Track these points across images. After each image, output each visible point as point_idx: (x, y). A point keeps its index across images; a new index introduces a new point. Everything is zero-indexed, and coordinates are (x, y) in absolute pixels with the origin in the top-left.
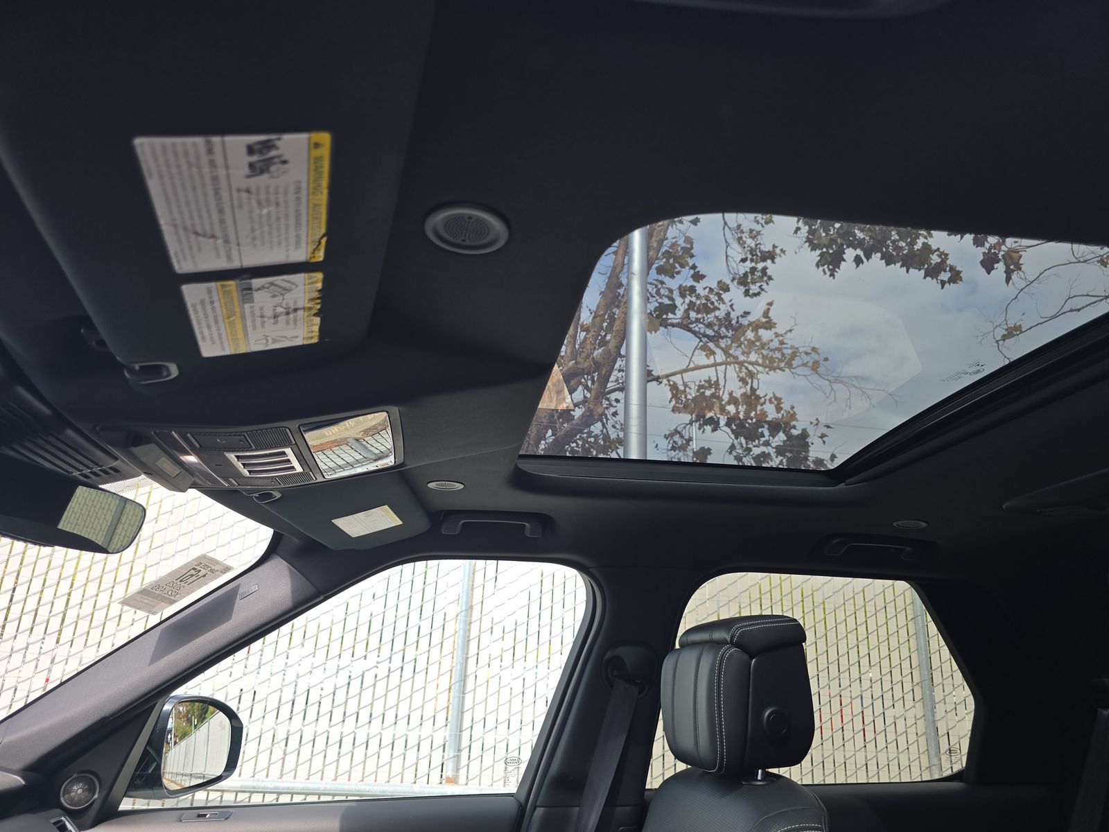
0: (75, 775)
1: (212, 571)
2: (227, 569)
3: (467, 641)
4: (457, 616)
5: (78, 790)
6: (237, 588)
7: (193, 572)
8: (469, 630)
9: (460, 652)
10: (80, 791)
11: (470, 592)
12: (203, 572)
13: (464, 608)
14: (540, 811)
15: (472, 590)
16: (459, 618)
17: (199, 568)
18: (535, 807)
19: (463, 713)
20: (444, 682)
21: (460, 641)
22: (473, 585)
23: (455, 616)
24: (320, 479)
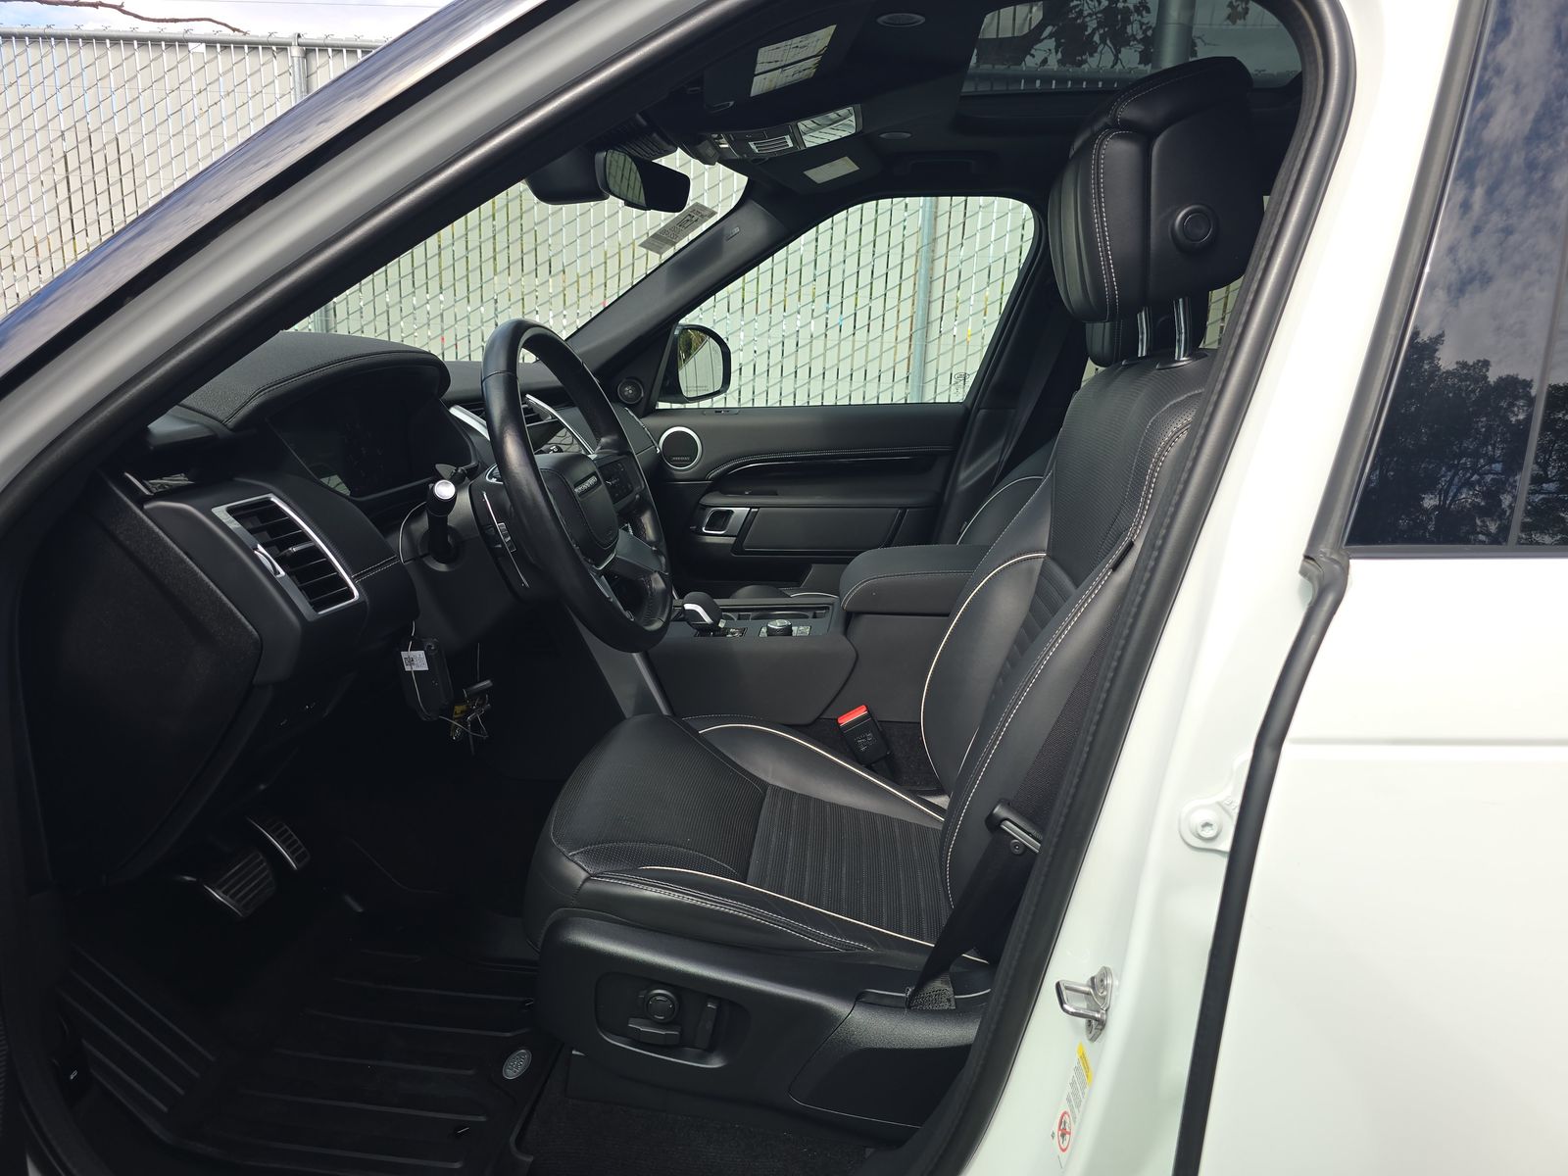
0: (624, 380)
1: (702, 216)
2: (713, 213)
3: (931, 281)
4: (918, 252)
5: (629, 391)
6: (722, 230)
7: (689, 218)
8: (932, 269)
9: (922, 296)
10: (630, 392)
11: (933, 222)
12: (696, 217)
13: (926, 242)
14: (982, 412)
15: (935, 219)
16: (920, 253)
17: (692, 214)
18: (978, 410)
19: (925, 363)
20: (904, 331)
21: (922, 282)
22: (936, 212)
23: (914, 251)
24: (803, 148)
